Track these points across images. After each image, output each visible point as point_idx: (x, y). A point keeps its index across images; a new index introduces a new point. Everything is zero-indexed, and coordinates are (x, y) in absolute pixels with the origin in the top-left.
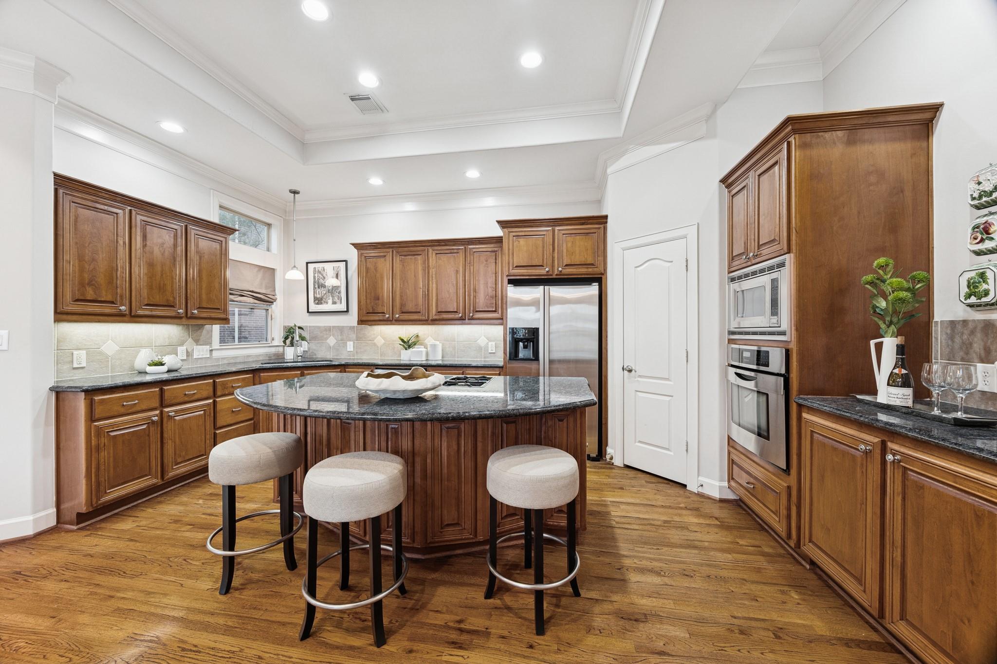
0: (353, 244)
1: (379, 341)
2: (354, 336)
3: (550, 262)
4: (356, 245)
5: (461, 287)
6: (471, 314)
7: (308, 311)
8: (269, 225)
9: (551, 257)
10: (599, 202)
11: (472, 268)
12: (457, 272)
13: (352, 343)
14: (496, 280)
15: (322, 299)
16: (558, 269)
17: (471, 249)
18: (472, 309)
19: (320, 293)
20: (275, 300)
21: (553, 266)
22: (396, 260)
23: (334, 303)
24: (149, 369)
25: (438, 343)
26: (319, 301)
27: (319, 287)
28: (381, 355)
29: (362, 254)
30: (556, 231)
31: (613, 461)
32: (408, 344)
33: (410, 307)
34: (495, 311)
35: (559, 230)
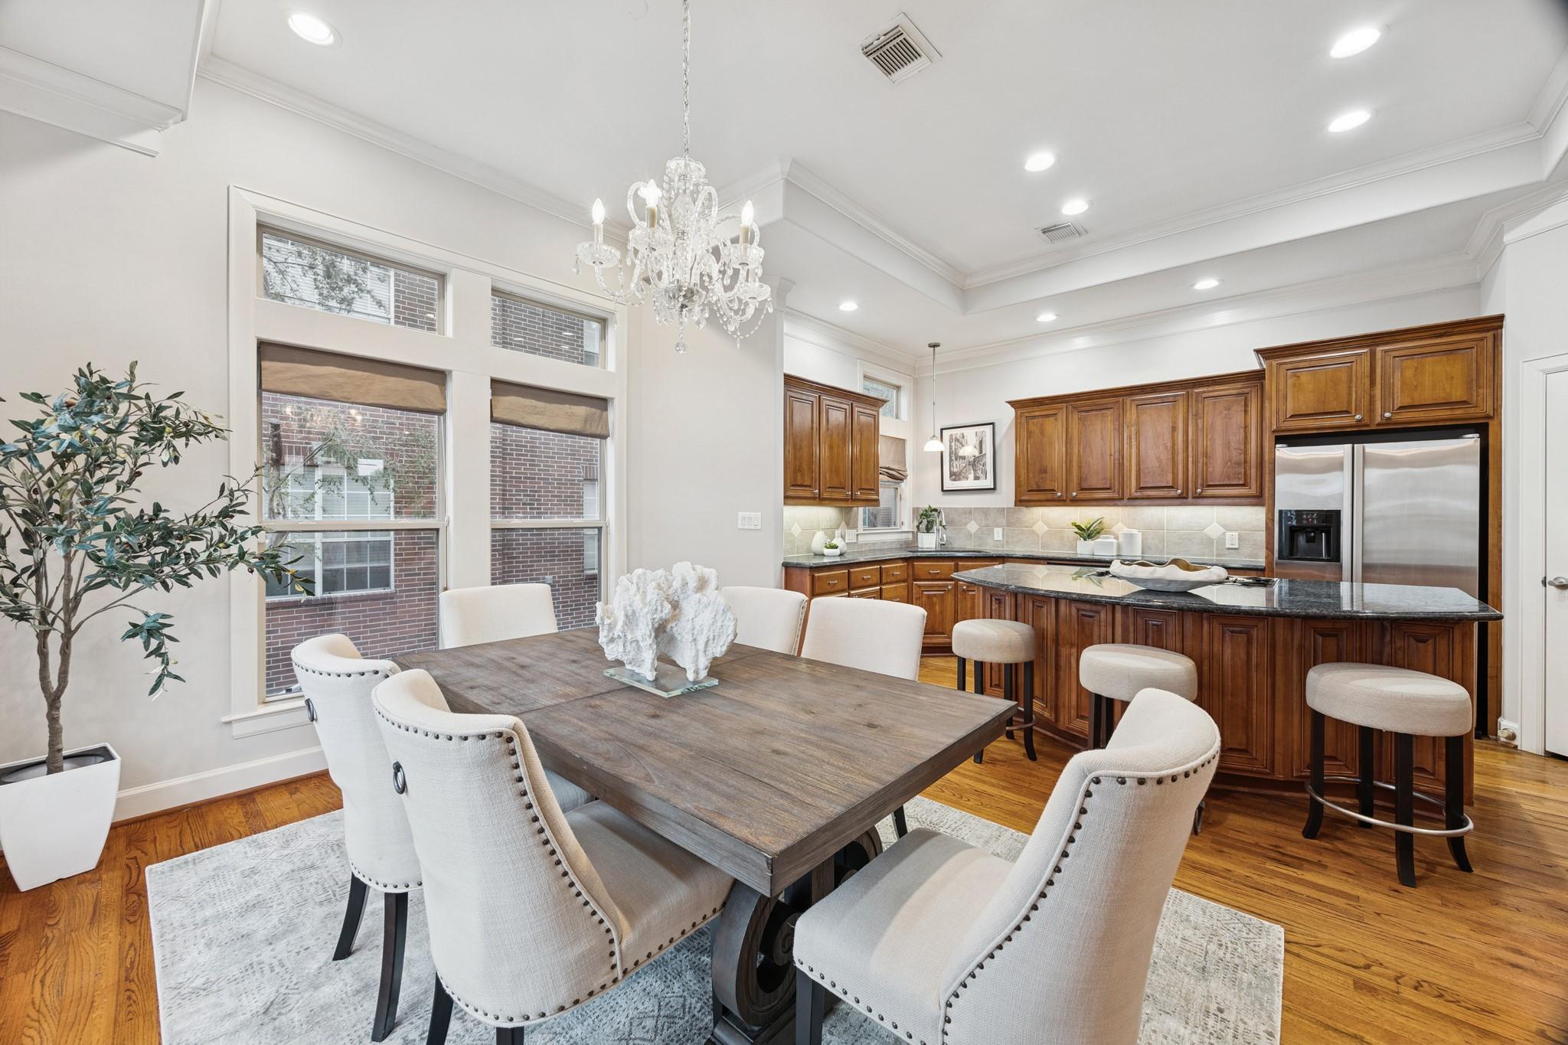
0: (1009, 402)
1: (1041, 528)
2: (1004, 521)
3: (1365, 402)
4: (1013, 404)
5: (1181, 451)
6: (1199, 490)
7: (943, 490)
8: (898, 388)
9: (1367, 397)
10: (1477, 287)
11: (1200, 421)
12: (1174, 429)
13: (1000, 530)
14: (1246, 437)
15: (960, 474)
16: (1382, 415)
17: (1198, 393)
18: (1199, 482)
19: (958, 466)
20: (906, 477)
21: (1371, 410)
22: (1072, 420)
23: (977, 478)
24: (827, 551)
25: (1135, 531)
26: (955, 476)
27: (956, 459)
28: (1043, 547)
29: (1022, 413)
30: (1379, 355)
31: (1516, 742)
32: (1088, 533)
33: (1095, 482)
34: (1243, 485)
35: (1386, 351)
